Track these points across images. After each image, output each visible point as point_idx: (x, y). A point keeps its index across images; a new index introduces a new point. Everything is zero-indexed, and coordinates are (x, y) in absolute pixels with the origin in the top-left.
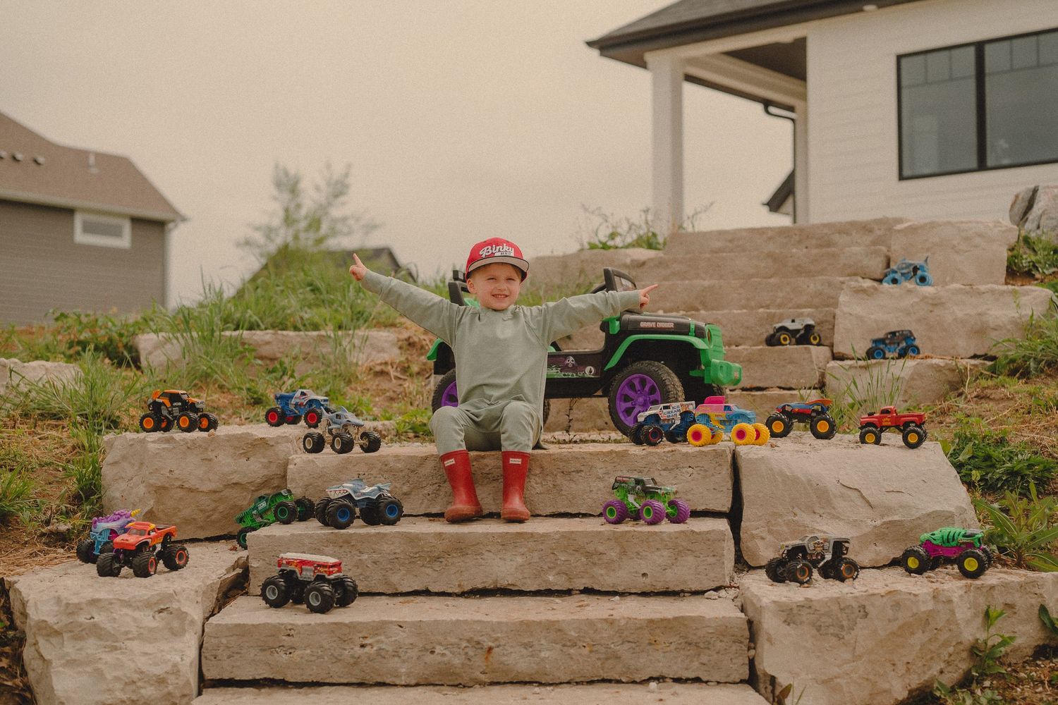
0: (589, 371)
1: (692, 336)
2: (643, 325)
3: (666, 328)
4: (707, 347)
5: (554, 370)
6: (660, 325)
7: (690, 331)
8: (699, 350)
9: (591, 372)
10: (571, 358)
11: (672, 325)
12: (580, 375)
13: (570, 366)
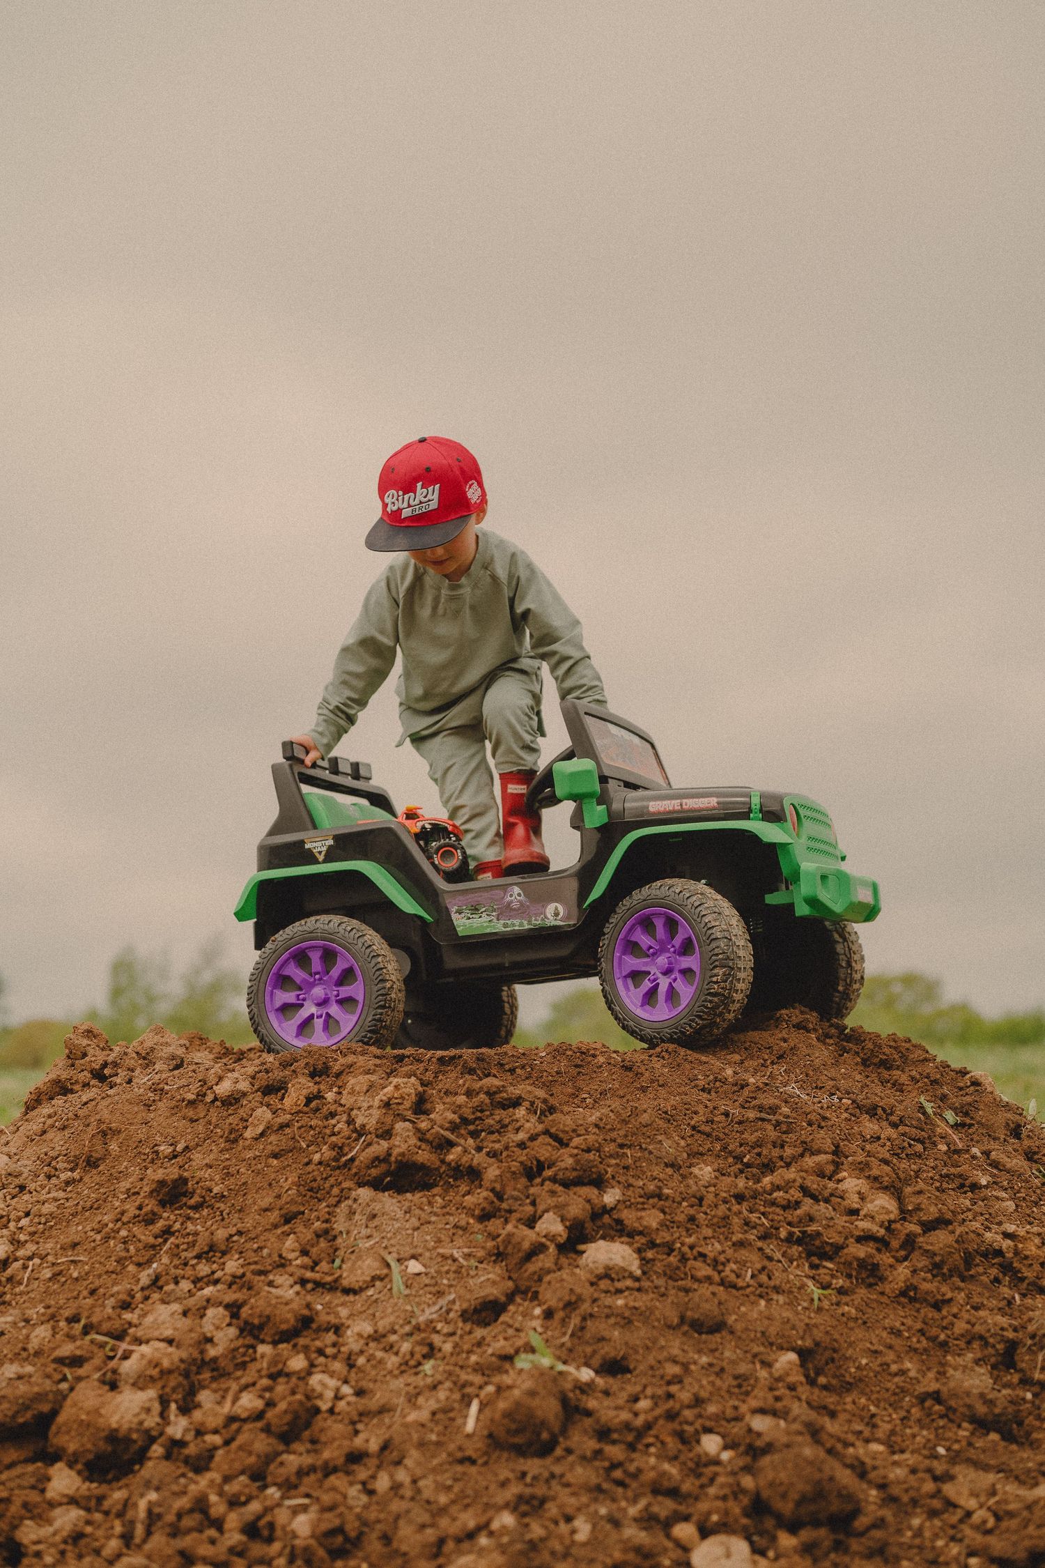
0: (555, 914)
1: (756, 819)
2: (655, 807)
3: (700, 810)
4: (790, 841)
5: (485, 918)
6: (690, 804)
7: (750, 810)
8: (773, 847)
9: (556, 914)
10: (517, 890)
11: (713, 801)
12: (537, 922)
13: (515, 905)
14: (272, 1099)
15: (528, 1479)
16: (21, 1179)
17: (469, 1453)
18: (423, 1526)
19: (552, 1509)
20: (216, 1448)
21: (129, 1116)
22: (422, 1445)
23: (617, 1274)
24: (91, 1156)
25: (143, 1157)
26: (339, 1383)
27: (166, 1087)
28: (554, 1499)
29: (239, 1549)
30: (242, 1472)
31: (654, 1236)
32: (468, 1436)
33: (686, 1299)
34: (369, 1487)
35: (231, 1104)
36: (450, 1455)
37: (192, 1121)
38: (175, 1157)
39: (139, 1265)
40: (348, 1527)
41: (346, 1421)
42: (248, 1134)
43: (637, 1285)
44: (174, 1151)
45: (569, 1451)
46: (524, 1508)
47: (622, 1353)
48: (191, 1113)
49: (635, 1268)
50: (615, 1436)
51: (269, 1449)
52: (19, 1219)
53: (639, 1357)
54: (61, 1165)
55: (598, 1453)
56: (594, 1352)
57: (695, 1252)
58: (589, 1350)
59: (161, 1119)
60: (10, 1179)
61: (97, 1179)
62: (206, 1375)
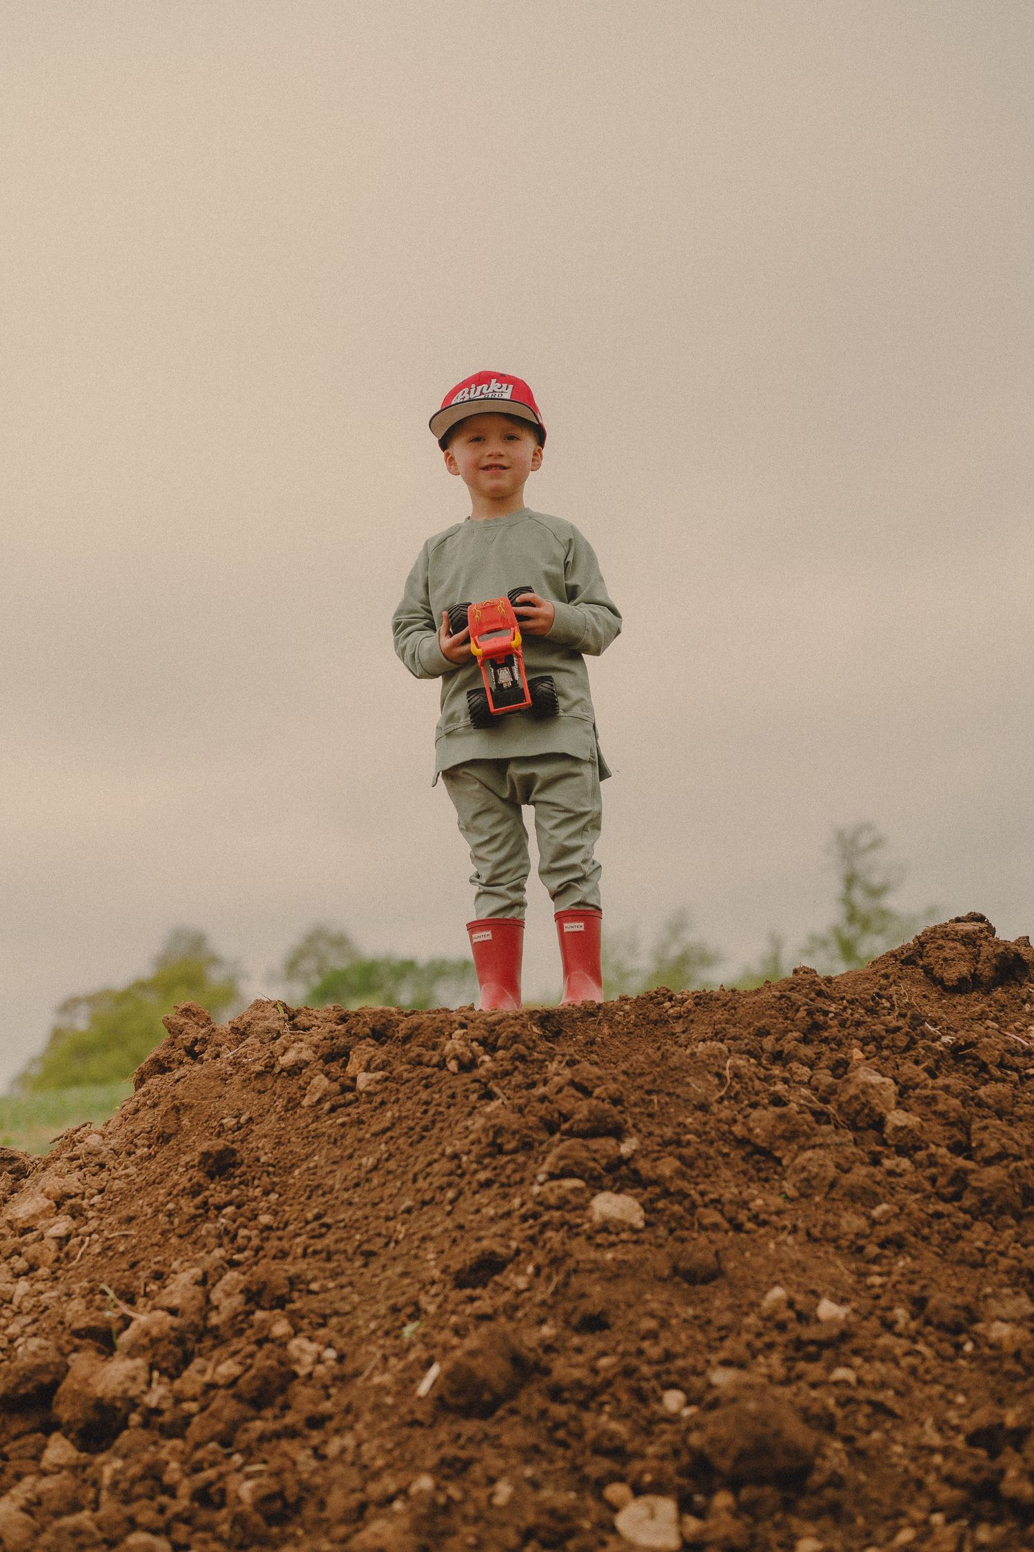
14: (334, 1067)
15: (462, 1441)
16: (101, 1156)
17: (419, 1416)
18: (353, 1491)
19: (477, 1471)
20: (190, 1416)
21: (204, 1091)
22: (376, 1407)
23: (615, 1226)
24: (164, 1132)
25: (211, 1131)
26: (321, 1348)
27: (245, 1060)
28: (478, 1460)
29: (186, 1514)
30: (212, 1439)
31: (668, 1184)
32: (420, 1399)
33: (680, 1249)
34: (321, 1452)
35: (296, 1074)
36: (401, 1417)
37: (260, 1092)
38: (239, 1129)
39: (181, 1237)
40: (288, 1493)
41: (319, 1386)
42: (305, 1102)
43: (635, 1237)
44: (238, 1122)
45: (513, 1412)
46: (446, 1471)
47: (599, 1309)
48: (258, 1085)
49: (637, 1219)
50: (567, 1395)
51: (236, 1416)
52: (92, 1196)
53: (620, 1313)
54: (139, 1142)
55: (543, 1413)
56: (575, 1309)
57: (707, 1199)
58: (569, 1306)
59: (234, 1091)
60: (90, 1157)
61: (167, 1154)
62: (208, 1342)
